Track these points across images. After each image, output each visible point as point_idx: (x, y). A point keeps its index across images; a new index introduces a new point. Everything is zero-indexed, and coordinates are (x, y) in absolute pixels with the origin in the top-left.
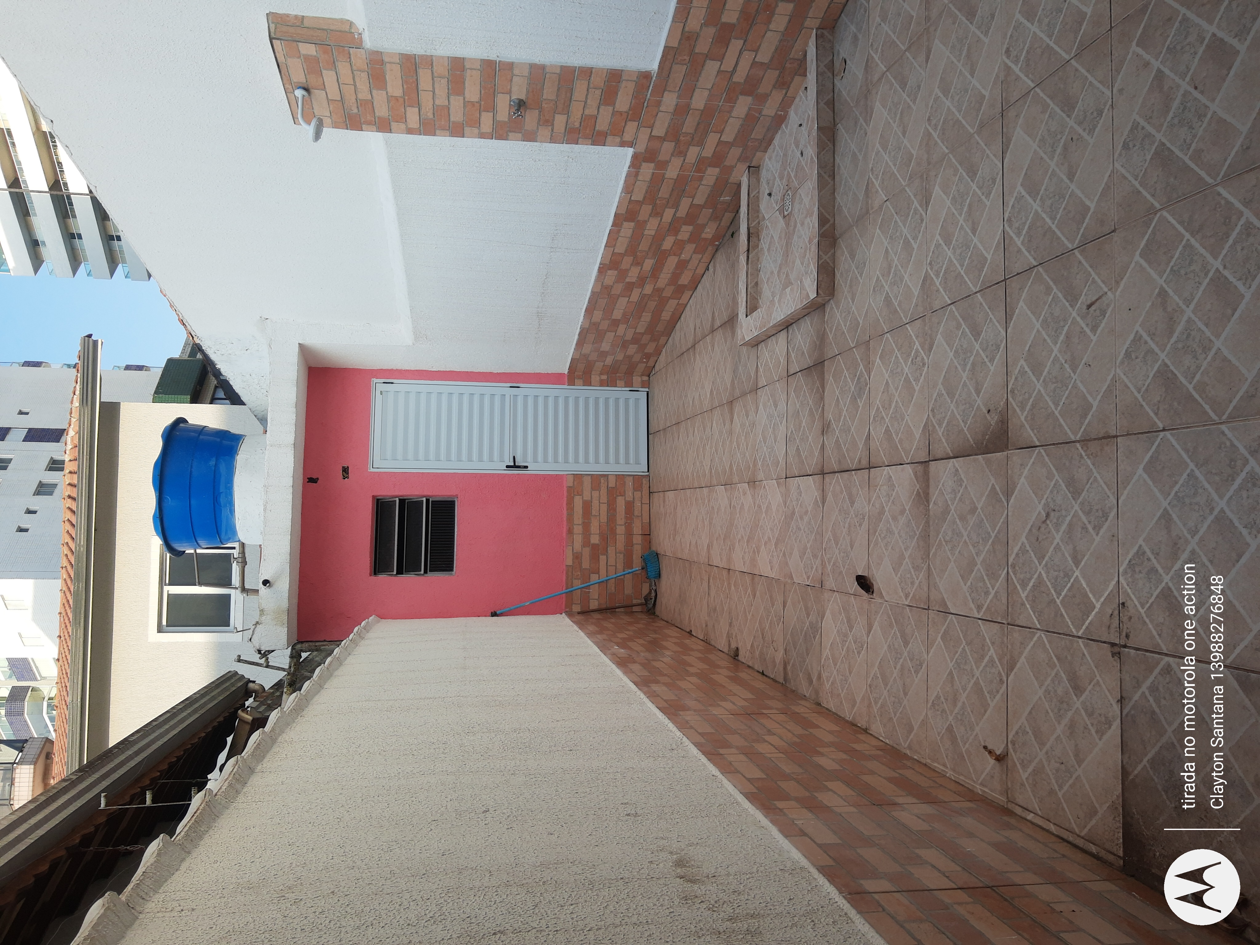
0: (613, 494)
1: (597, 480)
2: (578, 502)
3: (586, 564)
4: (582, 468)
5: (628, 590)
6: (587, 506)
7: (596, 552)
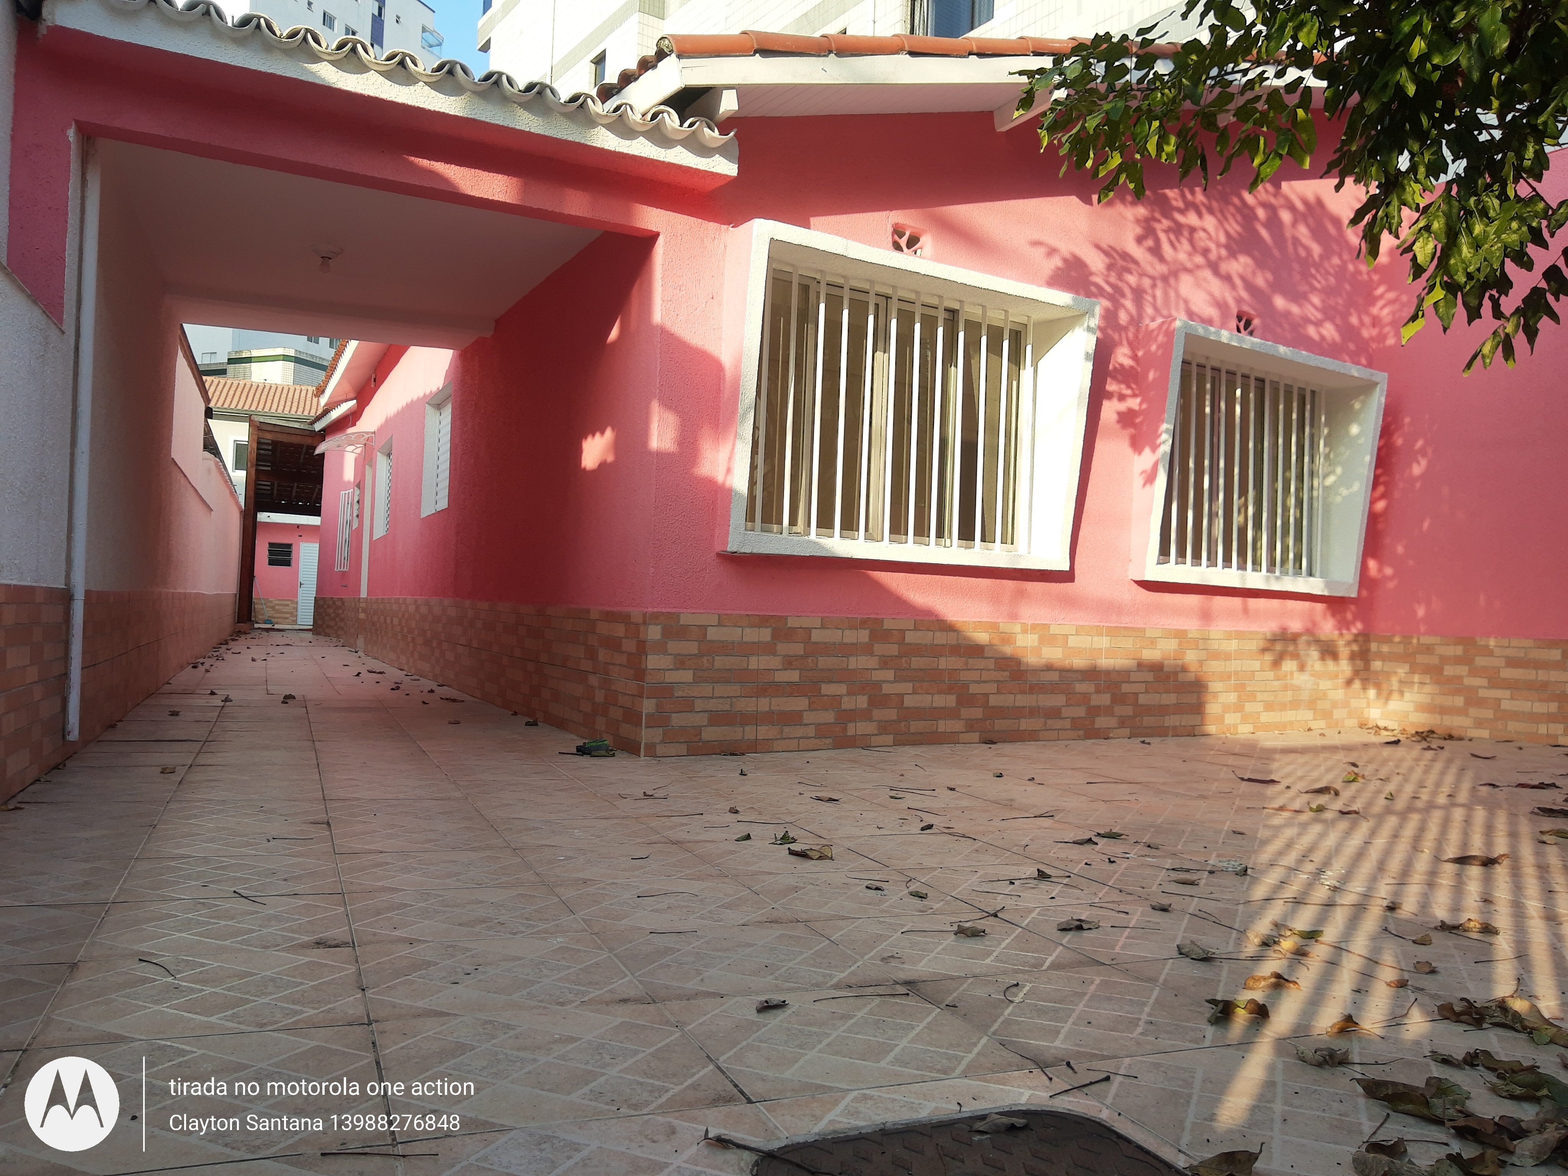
0: (291, 613)
1: (296, 609)
2: (289, 603)
3: (269, 604)
4: (300, 604)
5: (260, 617)
6: (288, 605)
7: (273, 608)
